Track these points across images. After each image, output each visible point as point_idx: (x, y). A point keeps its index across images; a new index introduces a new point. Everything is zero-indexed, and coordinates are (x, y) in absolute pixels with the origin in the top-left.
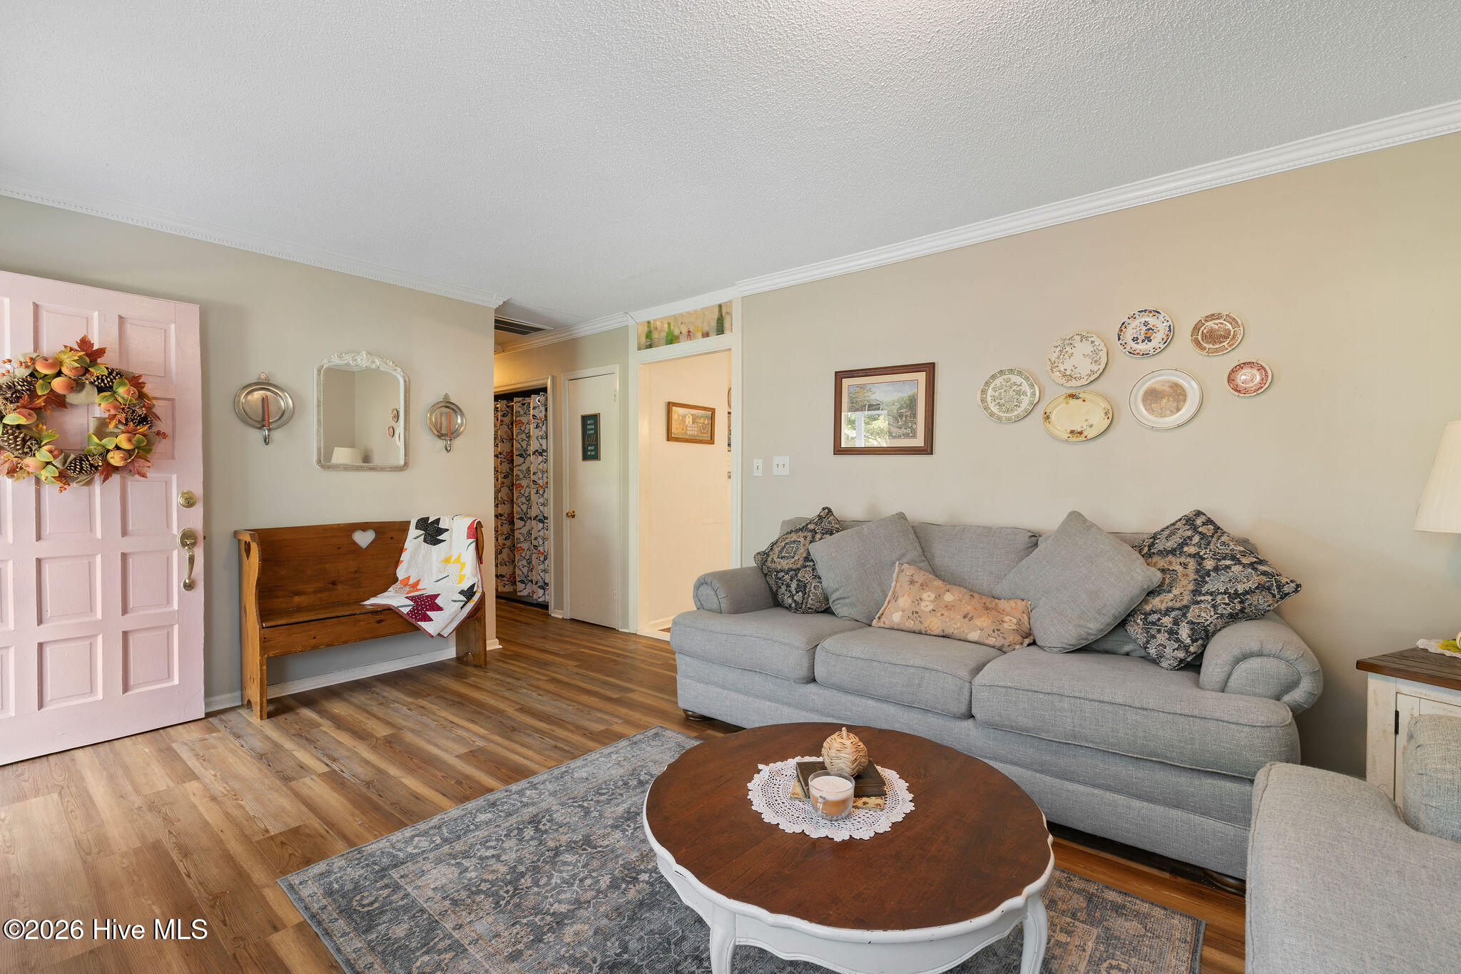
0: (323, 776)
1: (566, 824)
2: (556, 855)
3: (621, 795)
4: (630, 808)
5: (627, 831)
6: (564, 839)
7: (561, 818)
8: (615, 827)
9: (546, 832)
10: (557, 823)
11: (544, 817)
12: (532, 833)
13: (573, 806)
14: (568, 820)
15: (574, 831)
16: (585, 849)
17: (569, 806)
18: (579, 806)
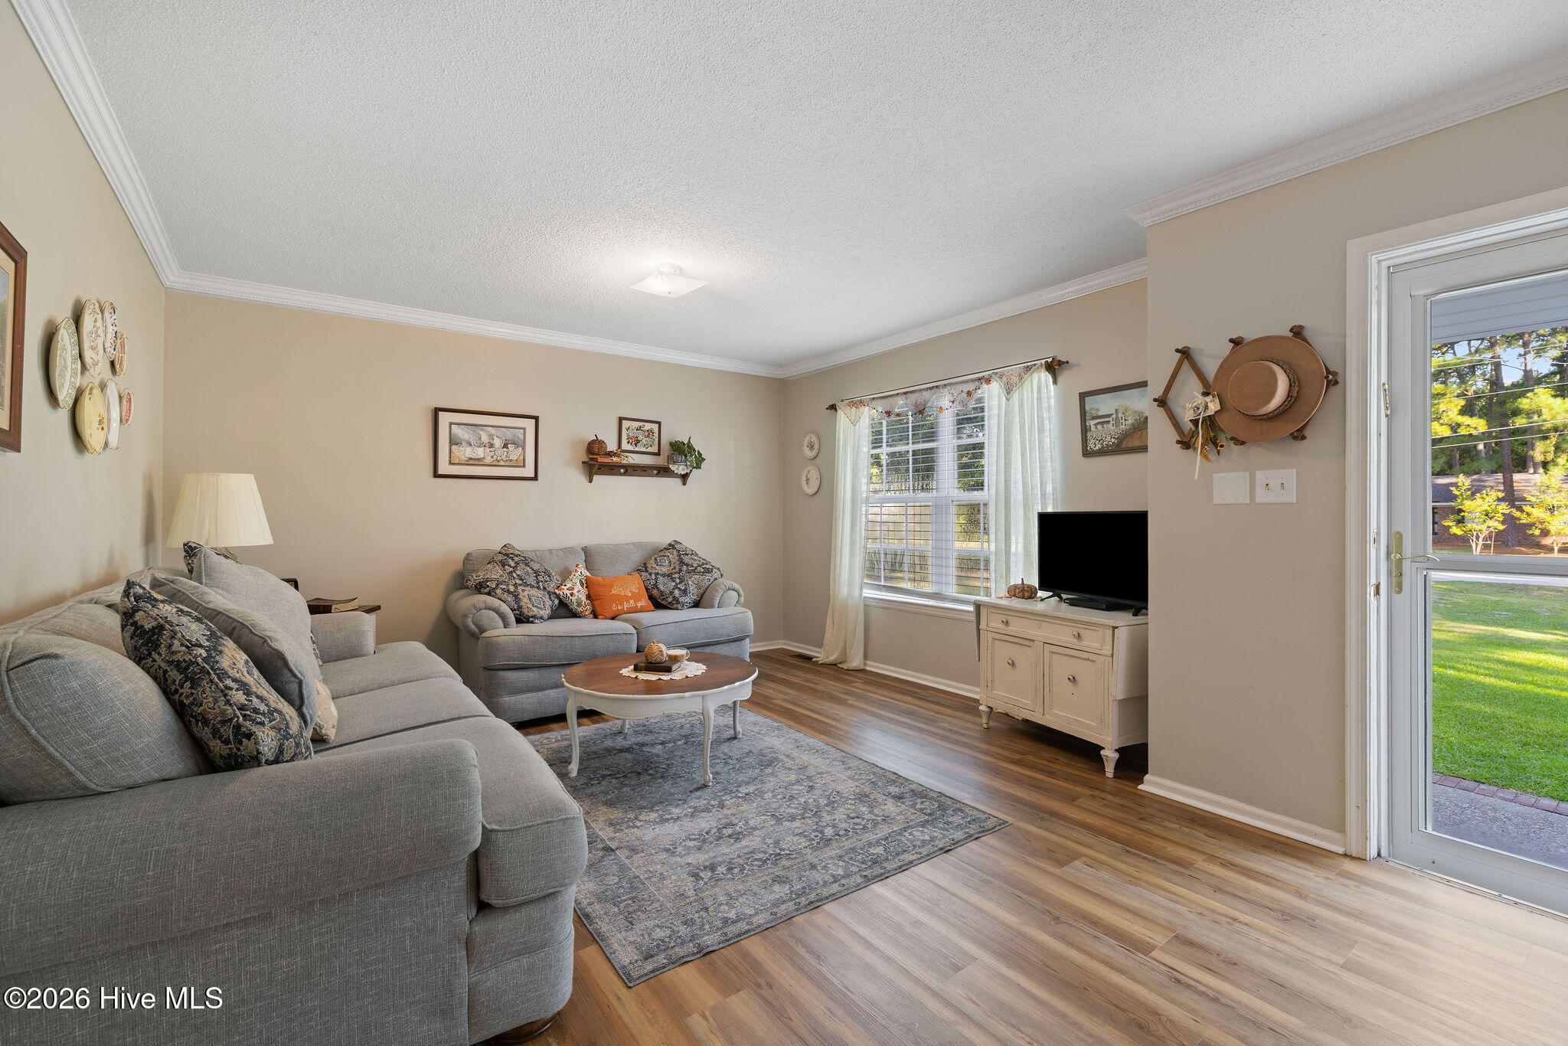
0: (1154, 947)
1: (796, 835)
2: (803, 814)
3: (739, 856)
4: (735, 841)
5: (743, 825)
6: (797, 824)
7: (801, 840)
8: (755, 829)
9: (814, 831)
10: (805, 836)
11: (818, 843)
12: (826, 831)
13: (790, 851)
14: (795, 839)
15: (790, 829)
16: (781, 815)
17: (794, 851)
18: (784, 850)
